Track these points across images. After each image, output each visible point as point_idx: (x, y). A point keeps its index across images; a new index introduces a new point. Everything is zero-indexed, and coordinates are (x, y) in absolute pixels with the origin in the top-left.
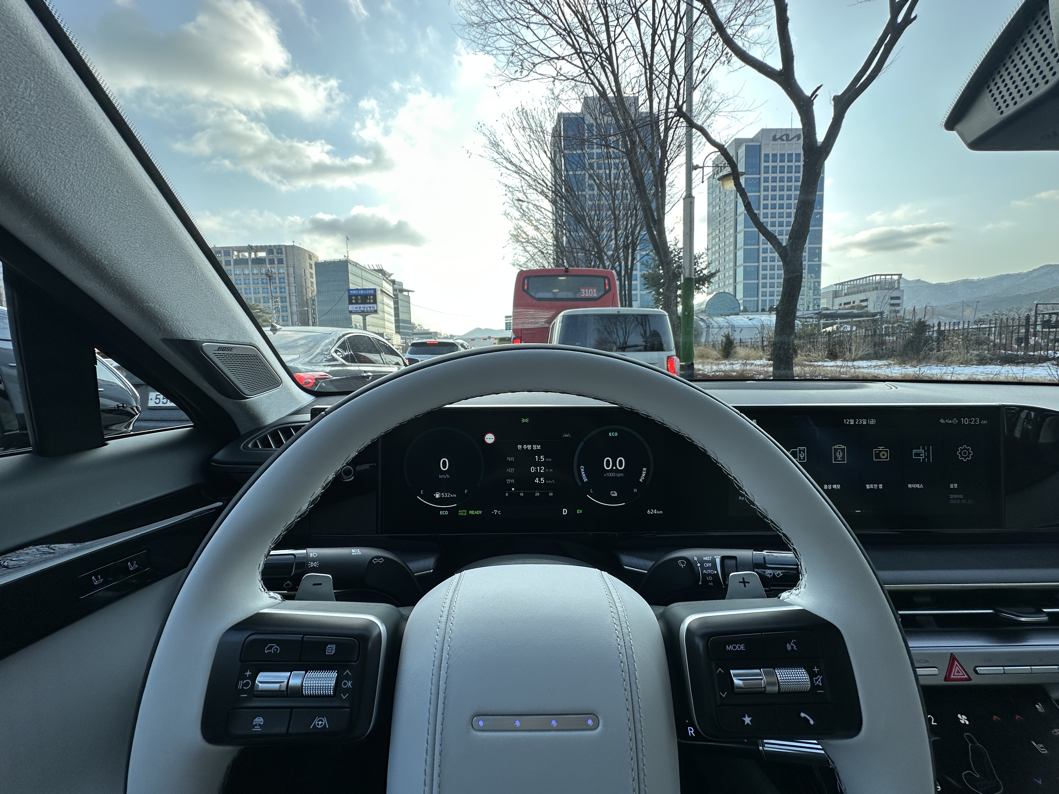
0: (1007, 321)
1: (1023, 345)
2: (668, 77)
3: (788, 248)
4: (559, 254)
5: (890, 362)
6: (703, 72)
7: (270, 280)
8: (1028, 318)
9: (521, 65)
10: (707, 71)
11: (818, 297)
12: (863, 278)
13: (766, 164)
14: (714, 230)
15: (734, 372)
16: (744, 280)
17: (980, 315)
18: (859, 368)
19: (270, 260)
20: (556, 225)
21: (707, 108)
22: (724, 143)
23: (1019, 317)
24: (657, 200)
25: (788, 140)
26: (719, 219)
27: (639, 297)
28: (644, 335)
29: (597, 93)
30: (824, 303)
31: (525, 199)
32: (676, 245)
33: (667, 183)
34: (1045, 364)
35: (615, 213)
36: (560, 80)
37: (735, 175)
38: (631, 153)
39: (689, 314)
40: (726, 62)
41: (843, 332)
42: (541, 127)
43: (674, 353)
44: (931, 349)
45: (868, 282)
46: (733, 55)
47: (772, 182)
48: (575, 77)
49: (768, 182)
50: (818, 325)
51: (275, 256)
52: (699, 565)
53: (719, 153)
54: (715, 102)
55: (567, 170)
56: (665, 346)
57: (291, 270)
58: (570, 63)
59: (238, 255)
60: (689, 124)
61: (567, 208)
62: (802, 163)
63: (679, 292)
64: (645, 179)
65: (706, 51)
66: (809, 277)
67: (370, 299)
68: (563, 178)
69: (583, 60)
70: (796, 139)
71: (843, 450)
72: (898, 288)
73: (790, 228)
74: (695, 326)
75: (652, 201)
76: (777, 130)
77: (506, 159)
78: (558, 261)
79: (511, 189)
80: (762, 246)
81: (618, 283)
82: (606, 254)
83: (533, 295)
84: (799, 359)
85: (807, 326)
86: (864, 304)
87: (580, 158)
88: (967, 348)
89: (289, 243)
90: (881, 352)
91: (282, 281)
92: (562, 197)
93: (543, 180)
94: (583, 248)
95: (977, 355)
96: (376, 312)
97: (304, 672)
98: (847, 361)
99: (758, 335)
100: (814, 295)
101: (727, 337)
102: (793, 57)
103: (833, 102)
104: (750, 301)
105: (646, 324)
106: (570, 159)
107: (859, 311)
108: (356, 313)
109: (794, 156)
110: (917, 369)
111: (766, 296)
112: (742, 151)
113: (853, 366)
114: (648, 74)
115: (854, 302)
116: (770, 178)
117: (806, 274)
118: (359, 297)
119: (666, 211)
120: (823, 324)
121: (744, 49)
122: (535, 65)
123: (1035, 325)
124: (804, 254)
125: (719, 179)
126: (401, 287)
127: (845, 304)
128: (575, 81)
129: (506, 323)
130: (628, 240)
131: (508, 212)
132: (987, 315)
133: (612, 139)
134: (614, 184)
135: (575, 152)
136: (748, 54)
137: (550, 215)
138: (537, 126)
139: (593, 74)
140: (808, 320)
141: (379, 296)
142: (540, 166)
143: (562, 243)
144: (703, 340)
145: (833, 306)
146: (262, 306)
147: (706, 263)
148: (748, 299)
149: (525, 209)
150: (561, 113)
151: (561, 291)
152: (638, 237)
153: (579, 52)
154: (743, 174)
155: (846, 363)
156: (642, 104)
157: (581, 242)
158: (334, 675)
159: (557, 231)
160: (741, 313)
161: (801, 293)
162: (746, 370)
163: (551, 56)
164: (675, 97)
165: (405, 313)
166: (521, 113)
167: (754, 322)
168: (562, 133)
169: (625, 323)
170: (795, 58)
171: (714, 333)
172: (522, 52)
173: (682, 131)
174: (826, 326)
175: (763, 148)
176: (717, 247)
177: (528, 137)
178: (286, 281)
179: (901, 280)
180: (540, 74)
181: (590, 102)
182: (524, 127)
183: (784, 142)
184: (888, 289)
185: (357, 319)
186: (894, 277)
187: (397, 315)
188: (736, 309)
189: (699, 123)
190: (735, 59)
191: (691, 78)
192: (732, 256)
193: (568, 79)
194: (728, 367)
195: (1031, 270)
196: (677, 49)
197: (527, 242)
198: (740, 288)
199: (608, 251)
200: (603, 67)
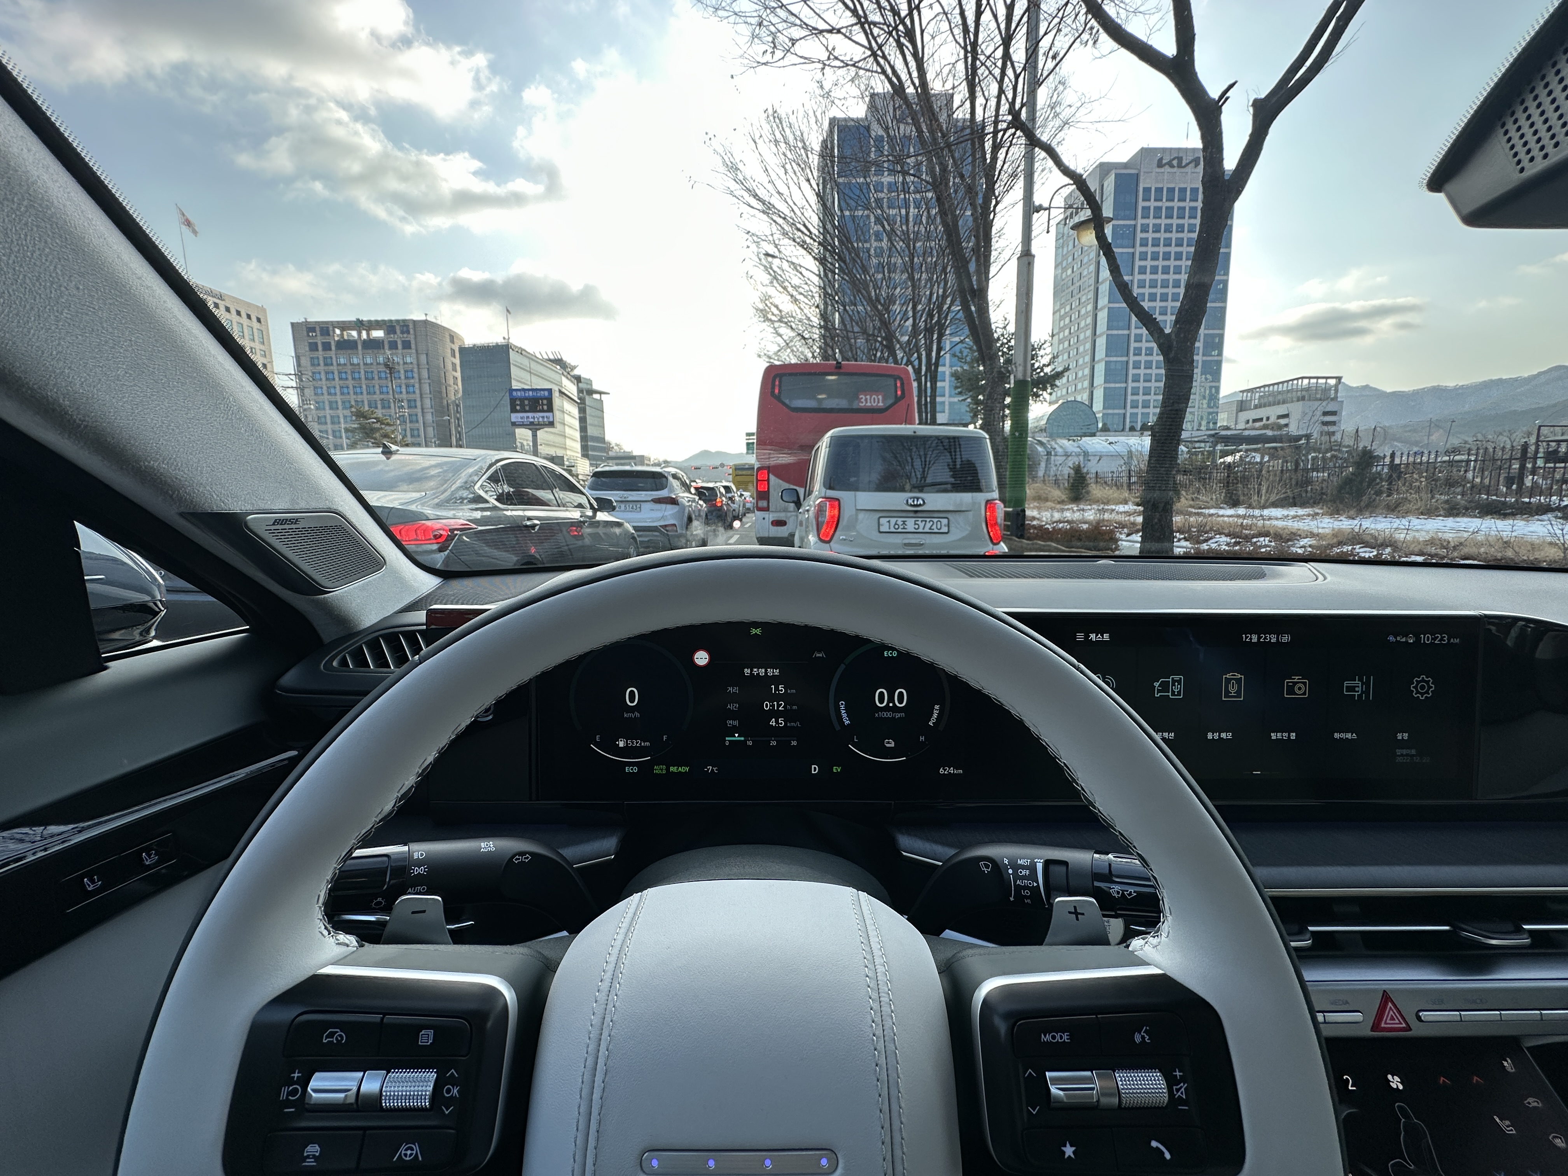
0: (1494, 451)
1: (1514, 487)
2: (999, 64)
3: (1173, 336)
4: (828, 340)
5: (1317, 511)
6: (1054, 57)
7: (391, 373)
8: (1525, 447)
9: (773, 42)
10: (1061, 55)
11: (1215, 410)
12: (1283, 383)
13: (1146, 204)
14: (1063, 306)
15: (1085, 523)
16: (1105, 382)
17: (1455, 441)
18: (1270, 519)
19: (390, 342)
20: (825, 296)
21: (1057, 115)
22: (1082, 172)
23: (1513, 446)
24: (978, 260)
25: (1180, 166)
26: (1072, 288)
27: (947, 407)
28: (953, 469)
29: (890, 89)
30: (1223, 419)
31: (777, 254)
32: (1005, 328)
33: (994, 231)
34: (1545, 517)
35: (914, 277)
36: (832, 67)
37: (1097, 222)
38: (941, 184)
39: (1021, 434)
40: (1091, 42)
41: (1250, 463)
42: (803, 141)
43: (995, 495)
44: (1379, 493)
45: (1290, 388)
46: (1101, 30)
47: (1153, 232)
48: (856, 62)
49: (1148, 232)
50: (1212, 453)
51: (398, 337)
52: (1010, 871)
53: (1074, 186)
54: (1070, 106)
55: (841, 210)
56: (983, 483)
57: (423, 358)
58: (850, 39)
59: (342, 335)
60: (1029, 140)
61: (840, 268)
62: (1199, 204)
63: (1008, 400)
64: (960, 223)
65: (1060, 23)
66: (1203, 379)
67: (543, 404)
68: (837, 223)
69: (870, 37)
70: (1193, 165)
71: (1238, 681)
72: (1335, 399)
73: (1178, 304)
74: (1028, 452)
75: (970, 260)
76: (1164, 150)
77: (748, 190)
78: (826, 351)
79: (755, 238)
80: (1134, 331)
81: (915, 384)
82: (898, 341)
83: (787, 401)
84: (1183, 502)
85: (1196, 454)
86: (1283, 421)
87: (861, 190)
88: (1431, 491)
89: (418, 316)
90: (1304, 495)
91: (410, 374)
92: (833, 252)
93: (805, 225)
94: (864, 332)
95: (1447, 502)
96: (551, 424)
97: (385, 1072)
98: (1253, 508)
99: (1123, 468)
100: (1209, 407)
101: (1077, 469)
102: (1195, 35)
103: (1251, 110)
104: (1113, 414)
105: (955, 452)
106: (847, 191)
107: (1276, 433)
108: (522, 425)
109: (1188, 193)
110: (1356, 522)
111: (1137, 407)
112: (1110, 183)
113: (1261, 516)
114: (970, 60)
115: (1268, 419)
116: (1151, 226)
117: (1199, 374)
118: (526, 402)
119: (991, 276)
120: (1221, 451)
121: (1119, 21)
122: (794, 41)
123: (1535, 458)
124: (1197, 344)
125: (1072, 228)
126: (589, 387)
127: (1255, 421)
128: (857, 67)
129: (748, 444)
130: (932, 320)
131: (750, 274)
132: (1466, 442)
133: (911, 161)
134: (914, 232)
135: (854, 181)
136: (1124, 30)
137: (816, 280)
138: (796, 139)
139: (884, 57)
140: (1197, 445)
141: (557, 401)
142: (801, 202)
143: (833, 324)
144: (1041, 473)
145: (1236, 424)
146: (379, 413)
147: (1050, 356)
148: (1110, 411)
149: (776, 269)
150: (834, 118)
151: (830, 396)
152: (947, 315)
153: (863, 21)
154: (1109, 220)
155: (1251, 512)
156: (958, 108)
157: (861, 322)
158: (431, 1076)
159: (826, 304)
160: (1098, 434)
161: (1190, 404)
162: (1103, 520)
163: (821, 28)
164: (1010, 96)
165: (595, 426)
166: (771, 118)
167: (1118, 448)
168: (836, 151)
169: (925, 448)
170: (1196, 37)
171: (1058, 463)
172: (775, 20)
173: (1018, 150)
174: (1225, 454)
175: (1142, 178)
176: (1067, 332)
177: (783, 157)
178: (416, 375)
179: (1340, 386)
180: (801, 57)
181: (879, 103)
182: (776, 141)
183: (1175, 170)
184: (1320, 400)
185: (523, 435)
186: (1329, 381)
187: (583, 429)
188: (1093, 426)
189: (1044, 138)
190: (1104, 37)
191: (1035, 67)
192: (1088, 346)
193: (847, 65)
194: (1077, 516)
195: (1536, 373)
196: (1016, 19)
197: (780, 321)
198: (1099, 394)
199: (902, 335)
200: (900, 46)
